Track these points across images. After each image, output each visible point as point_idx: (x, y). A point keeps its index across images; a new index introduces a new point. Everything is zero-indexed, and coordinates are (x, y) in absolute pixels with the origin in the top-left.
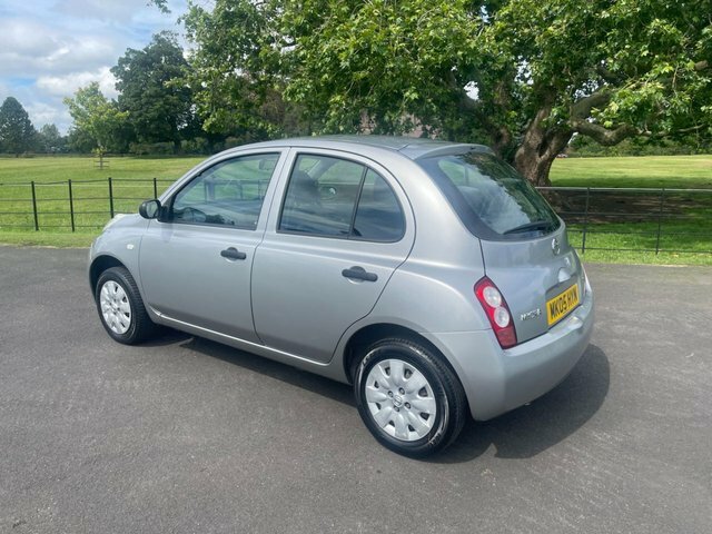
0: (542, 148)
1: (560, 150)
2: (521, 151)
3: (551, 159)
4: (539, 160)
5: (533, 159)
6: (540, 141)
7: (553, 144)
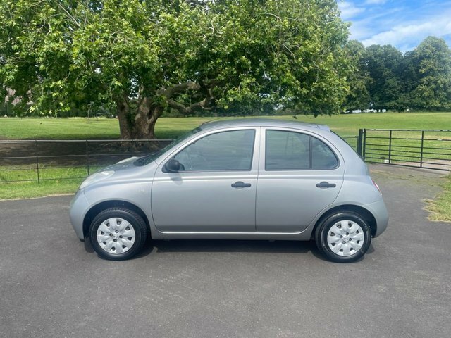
0: (150, 115)
1: (159, 116)
2: (138, 116)
3: (155, 121)
4: (149, 122)
5: (146, 121)
6: (148, 111)
7: (155, 112)
